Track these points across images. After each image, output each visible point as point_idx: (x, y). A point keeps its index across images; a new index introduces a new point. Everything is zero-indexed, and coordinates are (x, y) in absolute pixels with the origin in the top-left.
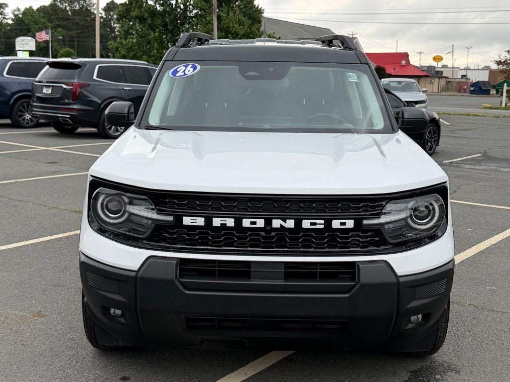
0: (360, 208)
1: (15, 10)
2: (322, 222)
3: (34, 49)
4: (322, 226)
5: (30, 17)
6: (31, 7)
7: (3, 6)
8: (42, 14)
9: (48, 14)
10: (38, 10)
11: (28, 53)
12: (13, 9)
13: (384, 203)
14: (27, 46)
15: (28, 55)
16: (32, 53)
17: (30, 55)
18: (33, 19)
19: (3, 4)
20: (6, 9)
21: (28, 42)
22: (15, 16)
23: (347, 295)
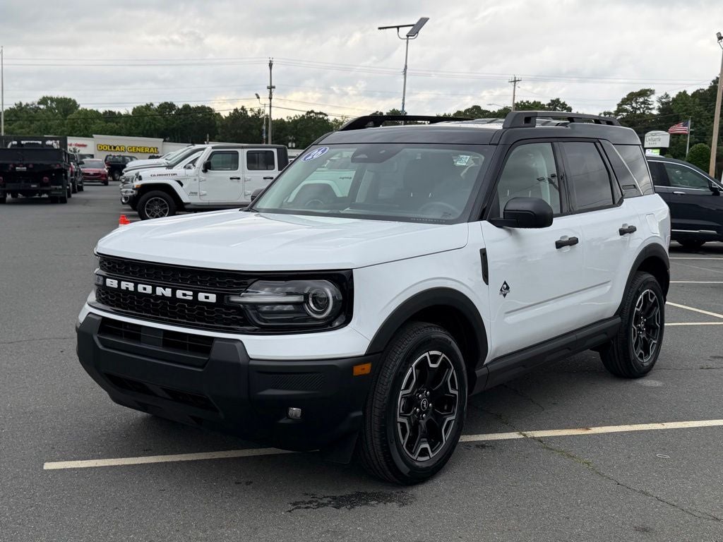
0: (225, 283)
1: (662, 98)
2: (191, 293)
3: (667, 145)
4: (191, 298)
5: (681, 105)
6: (685, 92)
7: (649, 92)
8: (697, 100)
9: (706, 99)
10: (694, 95)
11: (659, 150)
12: (660, 96)
13: (250, 281)
14: (657, 142)
15: (658, 154)
16: (663, 151)
17: (661, 154)
18: (685, 108)
19: (648, 90)
20: (652, 96)
21: (661, 137)
22: (662, 104)
23: (200, 370)
